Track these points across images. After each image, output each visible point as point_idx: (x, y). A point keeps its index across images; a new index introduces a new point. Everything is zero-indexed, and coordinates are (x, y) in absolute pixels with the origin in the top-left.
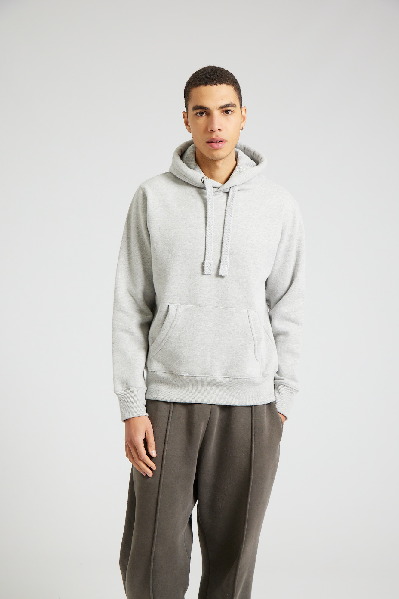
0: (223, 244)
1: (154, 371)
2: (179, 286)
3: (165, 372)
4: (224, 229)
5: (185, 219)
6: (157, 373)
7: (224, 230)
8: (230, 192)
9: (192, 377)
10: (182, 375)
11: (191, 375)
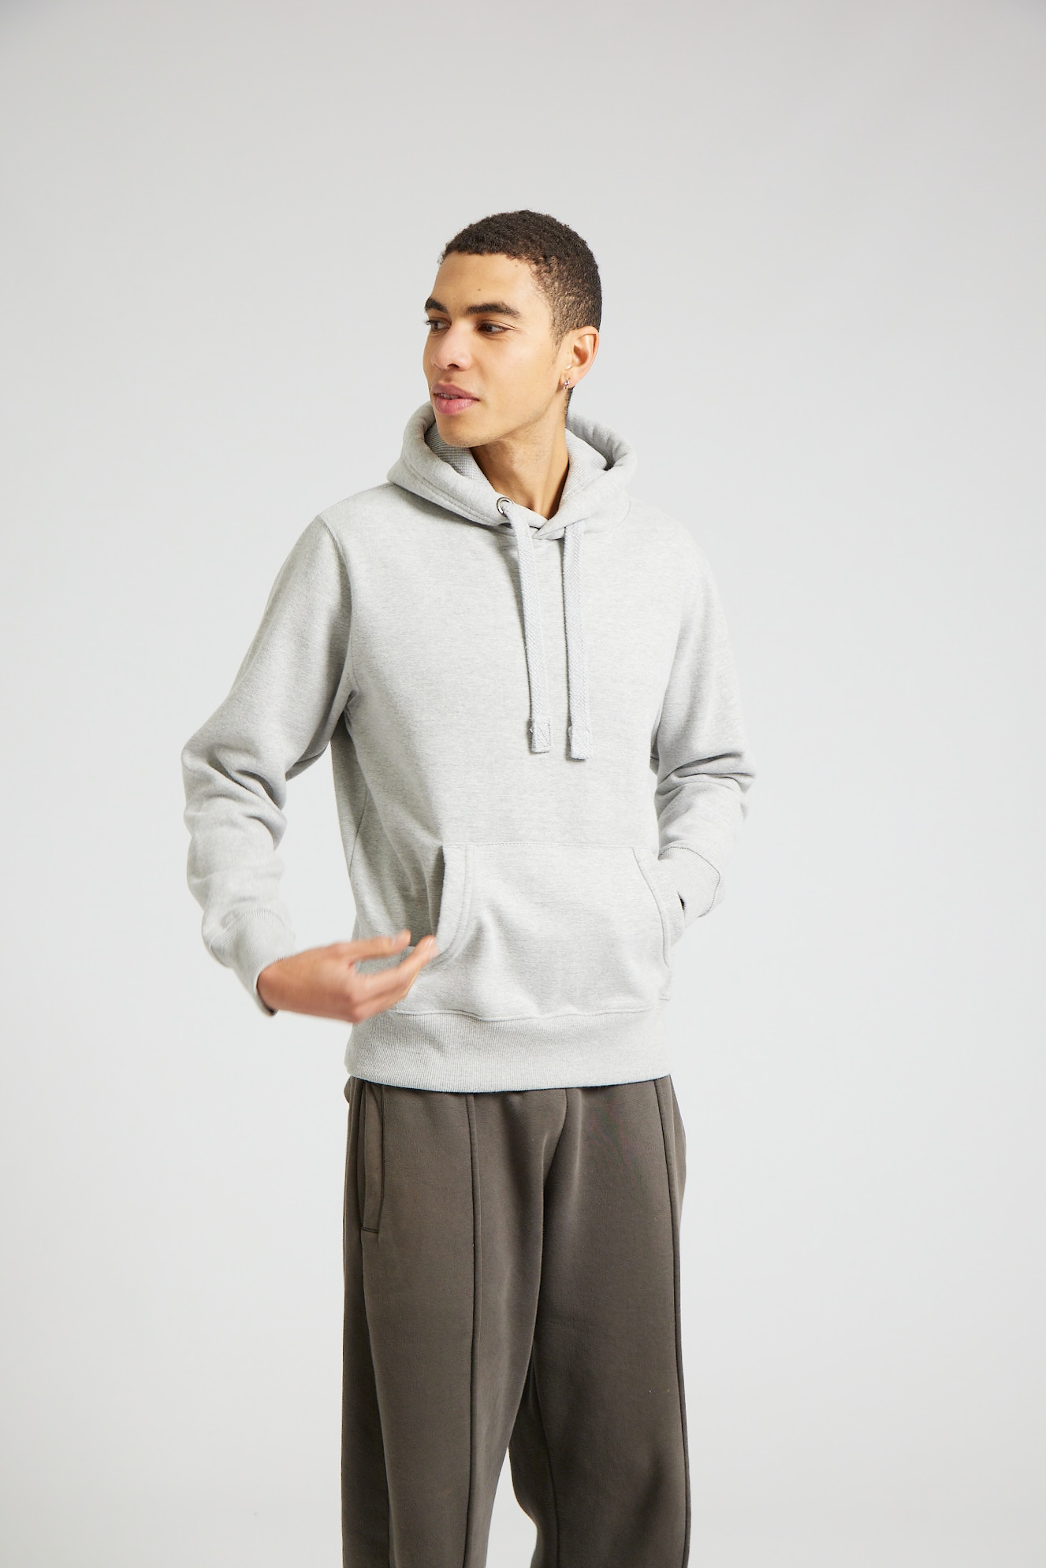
0: (570, 677)
1: (410, 1013)
2: (463, 792)
3: (438, 1011)
4: (568, 638)
5: (462, 615)
6: (422, 1018)
7: (569, 641)
8: (566, 539)
9: (522, 1022)
10: (496, 1019)
11: (519, 1016)
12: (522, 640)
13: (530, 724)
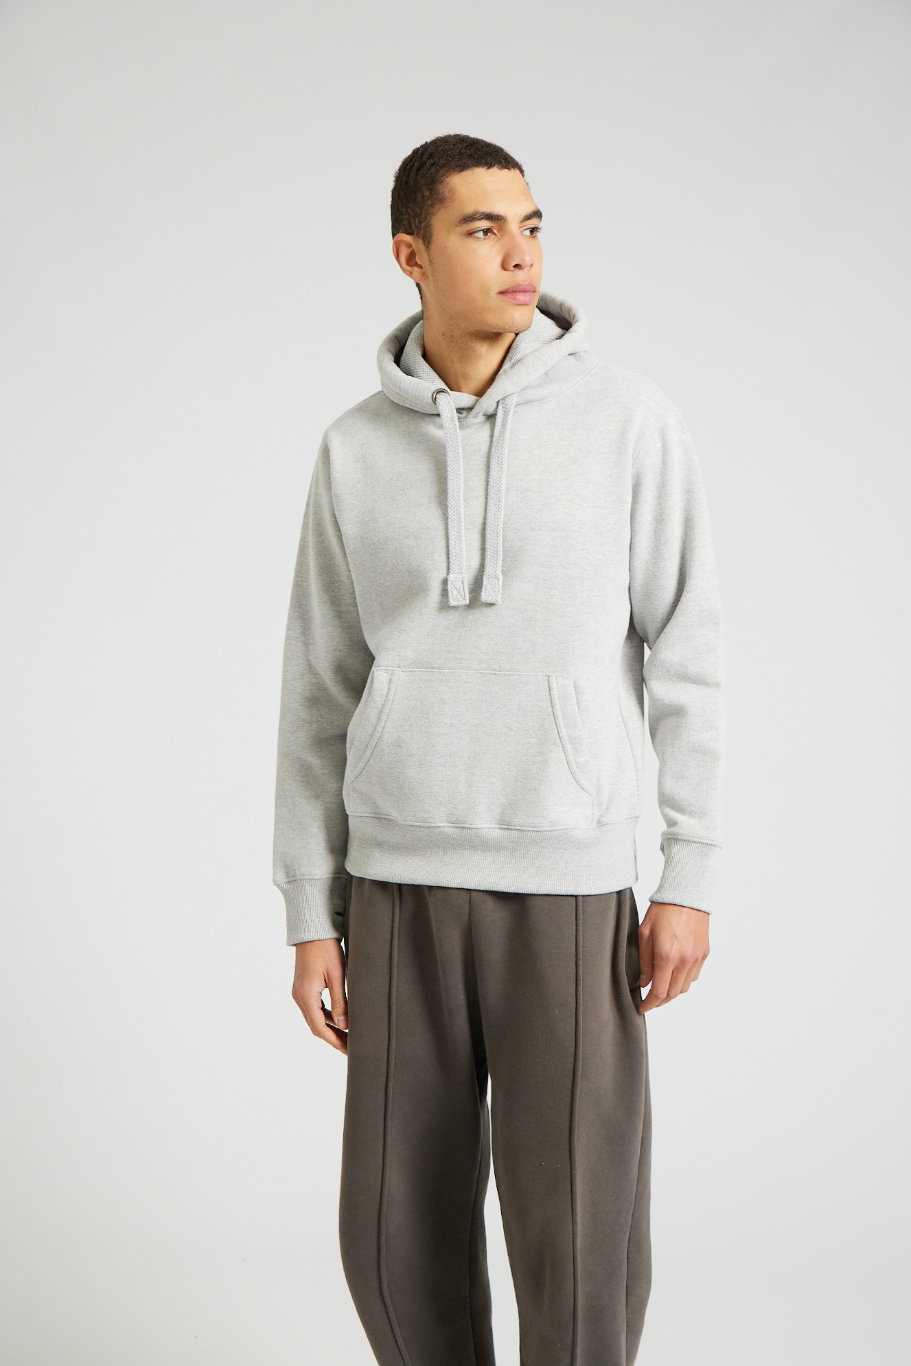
4: (488, 499)
8: (497, 414)
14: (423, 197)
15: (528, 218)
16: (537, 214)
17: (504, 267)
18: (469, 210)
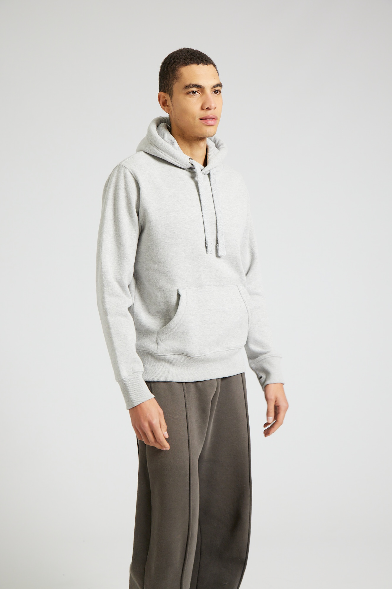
0: (218, 225)
4: (216, 210)
8: (210, 174)
9: (204, 356)
10: (195, 356)
11: (203, 355)
12: (201, 211)
13: (206, 243)
14: (170, 76)
15: (215, 87)
16: (220, 85)
17: (202, 109)
18: (188, 83)
